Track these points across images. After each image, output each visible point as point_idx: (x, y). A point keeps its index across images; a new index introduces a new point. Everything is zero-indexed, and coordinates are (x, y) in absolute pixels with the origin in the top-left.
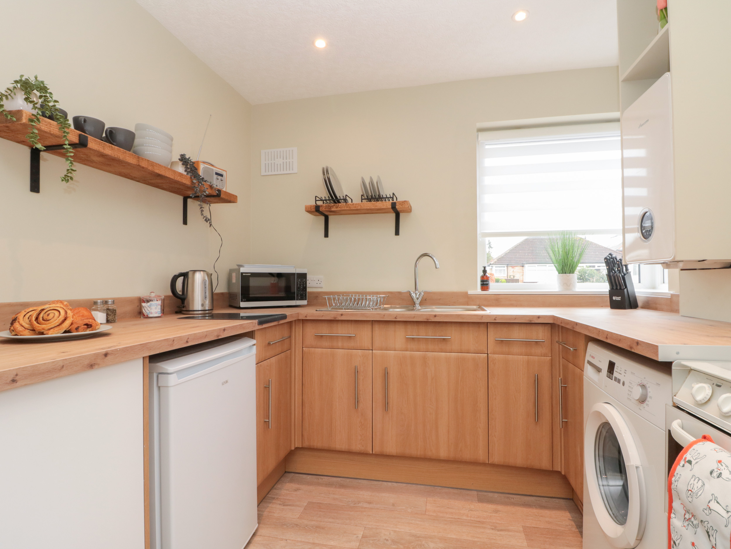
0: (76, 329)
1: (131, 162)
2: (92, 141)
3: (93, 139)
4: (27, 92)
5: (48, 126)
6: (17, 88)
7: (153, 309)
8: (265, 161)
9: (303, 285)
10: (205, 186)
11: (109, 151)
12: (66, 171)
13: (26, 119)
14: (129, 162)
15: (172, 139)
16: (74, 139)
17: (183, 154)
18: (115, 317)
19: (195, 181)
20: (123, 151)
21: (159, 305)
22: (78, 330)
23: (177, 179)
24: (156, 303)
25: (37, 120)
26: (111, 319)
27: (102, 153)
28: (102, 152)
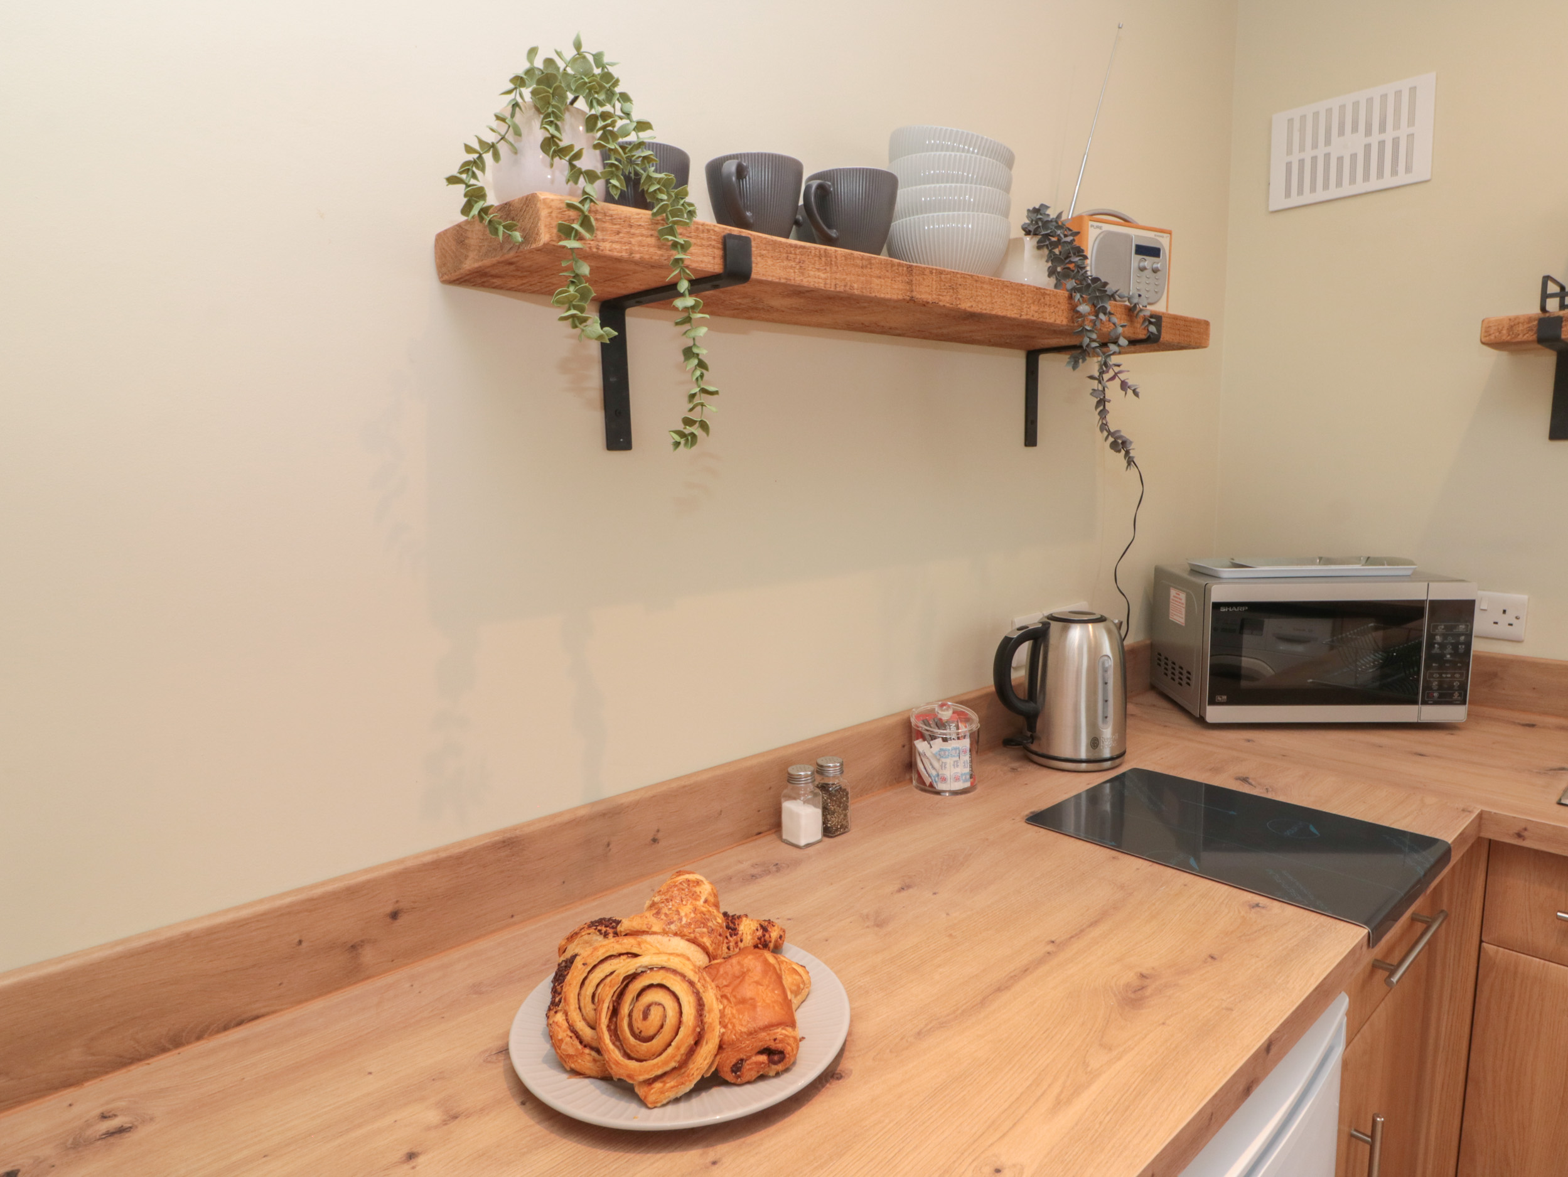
0: (732, 1071)
1: (888, 296)
2: (764, 252)
3: (768, 242)
4: (548, 115)
5: (621, 235)
6: (521, 105)
7: (948, 766)
8: (1289, 151)
9: (1455, 647)
10: (1115, 319)
11: (818, 273)
12: (686, 399)
13: (548, 226)
14: (882, 296)
15: (1009, 161)
16: (705, 259)
17: (1037, 207)
18: (846, 815)
19: (1084, 308)
20: (862, 258)
21: (965, 752)
22: (738, 1073)
23: (1028, 317)
24: (958, 746)
25: (582, 225)
26: (835, 825)
27: (799, 286)
28: (798, 283)
